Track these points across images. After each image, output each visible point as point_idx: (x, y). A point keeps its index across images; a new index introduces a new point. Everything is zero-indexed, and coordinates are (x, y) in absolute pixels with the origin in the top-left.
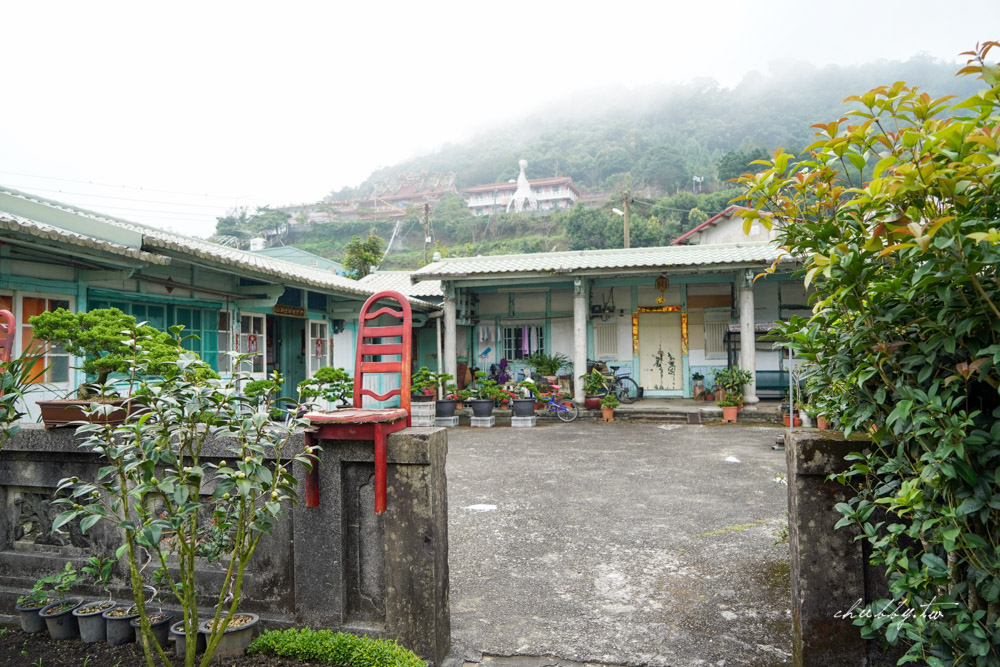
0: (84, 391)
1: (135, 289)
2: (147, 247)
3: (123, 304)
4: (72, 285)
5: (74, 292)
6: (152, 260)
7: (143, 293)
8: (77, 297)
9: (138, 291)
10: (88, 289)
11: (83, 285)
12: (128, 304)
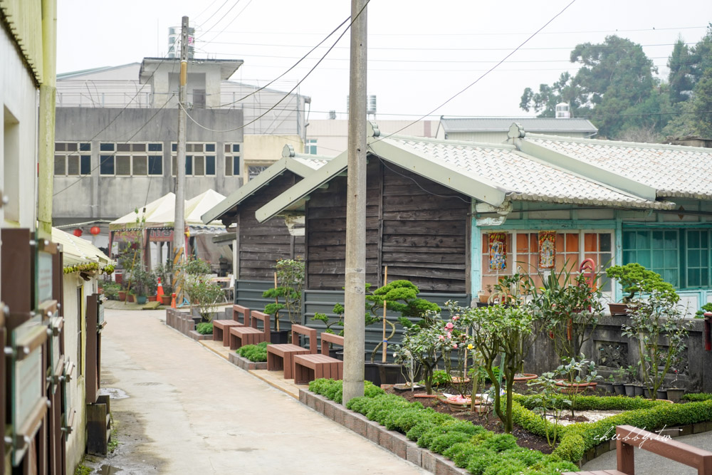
0: (625, 300)
1: (654, 219)
2: (659, 198)
3: (647, 232)
4: (613, 222)
5: (614, 226)
6: (663, 207)
7: (661, 222)
8: (616, 230)
9: (657, 221)
10: (622, 223)
11: (619, 221)
12: (650, 232)
